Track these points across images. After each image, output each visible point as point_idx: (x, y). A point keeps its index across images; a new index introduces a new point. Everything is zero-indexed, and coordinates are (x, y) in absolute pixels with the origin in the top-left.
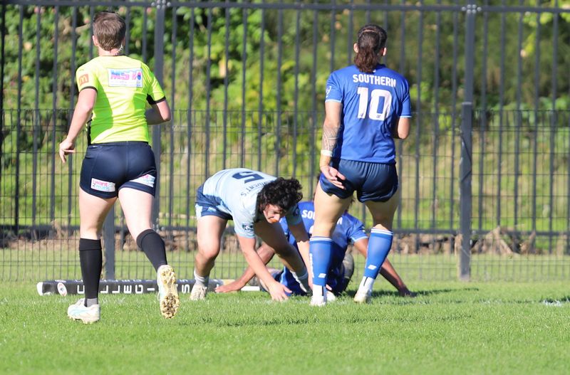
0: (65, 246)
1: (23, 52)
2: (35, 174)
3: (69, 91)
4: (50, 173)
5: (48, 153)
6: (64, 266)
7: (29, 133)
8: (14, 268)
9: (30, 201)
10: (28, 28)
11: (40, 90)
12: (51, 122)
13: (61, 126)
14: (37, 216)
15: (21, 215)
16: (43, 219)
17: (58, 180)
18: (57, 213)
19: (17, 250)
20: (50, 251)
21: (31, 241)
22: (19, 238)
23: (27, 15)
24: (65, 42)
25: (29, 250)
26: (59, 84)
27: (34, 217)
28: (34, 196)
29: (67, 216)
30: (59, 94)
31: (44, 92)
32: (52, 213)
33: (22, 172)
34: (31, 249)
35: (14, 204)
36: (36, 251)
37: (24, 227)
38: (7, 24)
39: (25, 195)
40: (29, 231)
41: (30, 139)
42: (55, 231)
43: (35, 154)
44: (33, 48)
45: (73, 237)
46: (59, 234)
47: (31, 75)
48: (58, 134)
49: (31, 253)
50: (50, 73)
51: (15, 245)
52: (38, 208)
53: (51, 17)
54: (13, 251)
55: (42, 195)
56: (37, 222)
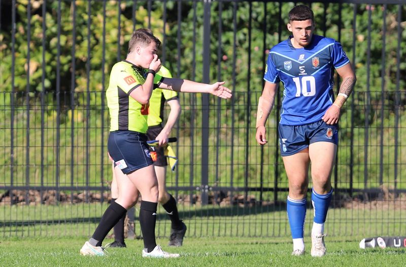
0: (392, 207)
1: (357, 43)
2: (366, 146)
3: (395, 76)
4: (379, 144)
5: (377, 128)
6: (392, 223)
7: (362, 111)
8: (349, 225)
9: (362, 168)
10: (361, 24)
11: (371, 75)
12: (380, 103)
13: (389, 105)
14: (368, 181)
15: (355, 180)
16: (373, 184)
17: (385, 151)
18: (385, 179)
19: (351, 210)
20: (379, 211)
21: (363, 202)
22: (353, 199)
23: (360, 12)
24: (391, 34)
25: (361, 209)
26: (387, 70)
27: (365, 182)
28: (366, 164)
29: (393, 181)
30: (387, 78)
31: (374, 77)
32: (381, 178)
33: (356, 144)
34: (363, 209)
35: (349, 171)
36: (368, 211)
37: (358, 190)
38: (343, 19)
39: (359, 163)
40: (361, 193)
41: (362, 116)
42: (384, 194)
43: (366, 128)
44: (365, 39)
45: (399, 199)
46: (387, 196)
47: (363, 62)
48: (386, 111)
49: (363, 212)
50: (379, 61)
51: (349, 205)
52: (369, 174)
53: (380, 14)
54: (348, 211)
55: (372, 163)
56: (369, 186)
